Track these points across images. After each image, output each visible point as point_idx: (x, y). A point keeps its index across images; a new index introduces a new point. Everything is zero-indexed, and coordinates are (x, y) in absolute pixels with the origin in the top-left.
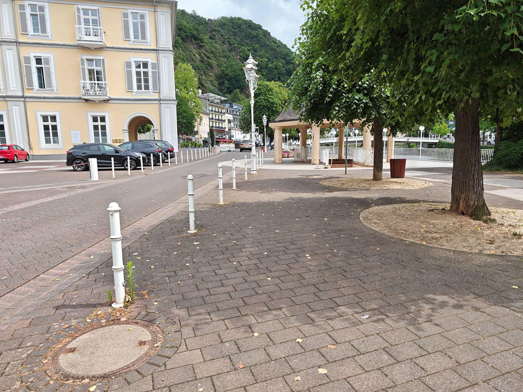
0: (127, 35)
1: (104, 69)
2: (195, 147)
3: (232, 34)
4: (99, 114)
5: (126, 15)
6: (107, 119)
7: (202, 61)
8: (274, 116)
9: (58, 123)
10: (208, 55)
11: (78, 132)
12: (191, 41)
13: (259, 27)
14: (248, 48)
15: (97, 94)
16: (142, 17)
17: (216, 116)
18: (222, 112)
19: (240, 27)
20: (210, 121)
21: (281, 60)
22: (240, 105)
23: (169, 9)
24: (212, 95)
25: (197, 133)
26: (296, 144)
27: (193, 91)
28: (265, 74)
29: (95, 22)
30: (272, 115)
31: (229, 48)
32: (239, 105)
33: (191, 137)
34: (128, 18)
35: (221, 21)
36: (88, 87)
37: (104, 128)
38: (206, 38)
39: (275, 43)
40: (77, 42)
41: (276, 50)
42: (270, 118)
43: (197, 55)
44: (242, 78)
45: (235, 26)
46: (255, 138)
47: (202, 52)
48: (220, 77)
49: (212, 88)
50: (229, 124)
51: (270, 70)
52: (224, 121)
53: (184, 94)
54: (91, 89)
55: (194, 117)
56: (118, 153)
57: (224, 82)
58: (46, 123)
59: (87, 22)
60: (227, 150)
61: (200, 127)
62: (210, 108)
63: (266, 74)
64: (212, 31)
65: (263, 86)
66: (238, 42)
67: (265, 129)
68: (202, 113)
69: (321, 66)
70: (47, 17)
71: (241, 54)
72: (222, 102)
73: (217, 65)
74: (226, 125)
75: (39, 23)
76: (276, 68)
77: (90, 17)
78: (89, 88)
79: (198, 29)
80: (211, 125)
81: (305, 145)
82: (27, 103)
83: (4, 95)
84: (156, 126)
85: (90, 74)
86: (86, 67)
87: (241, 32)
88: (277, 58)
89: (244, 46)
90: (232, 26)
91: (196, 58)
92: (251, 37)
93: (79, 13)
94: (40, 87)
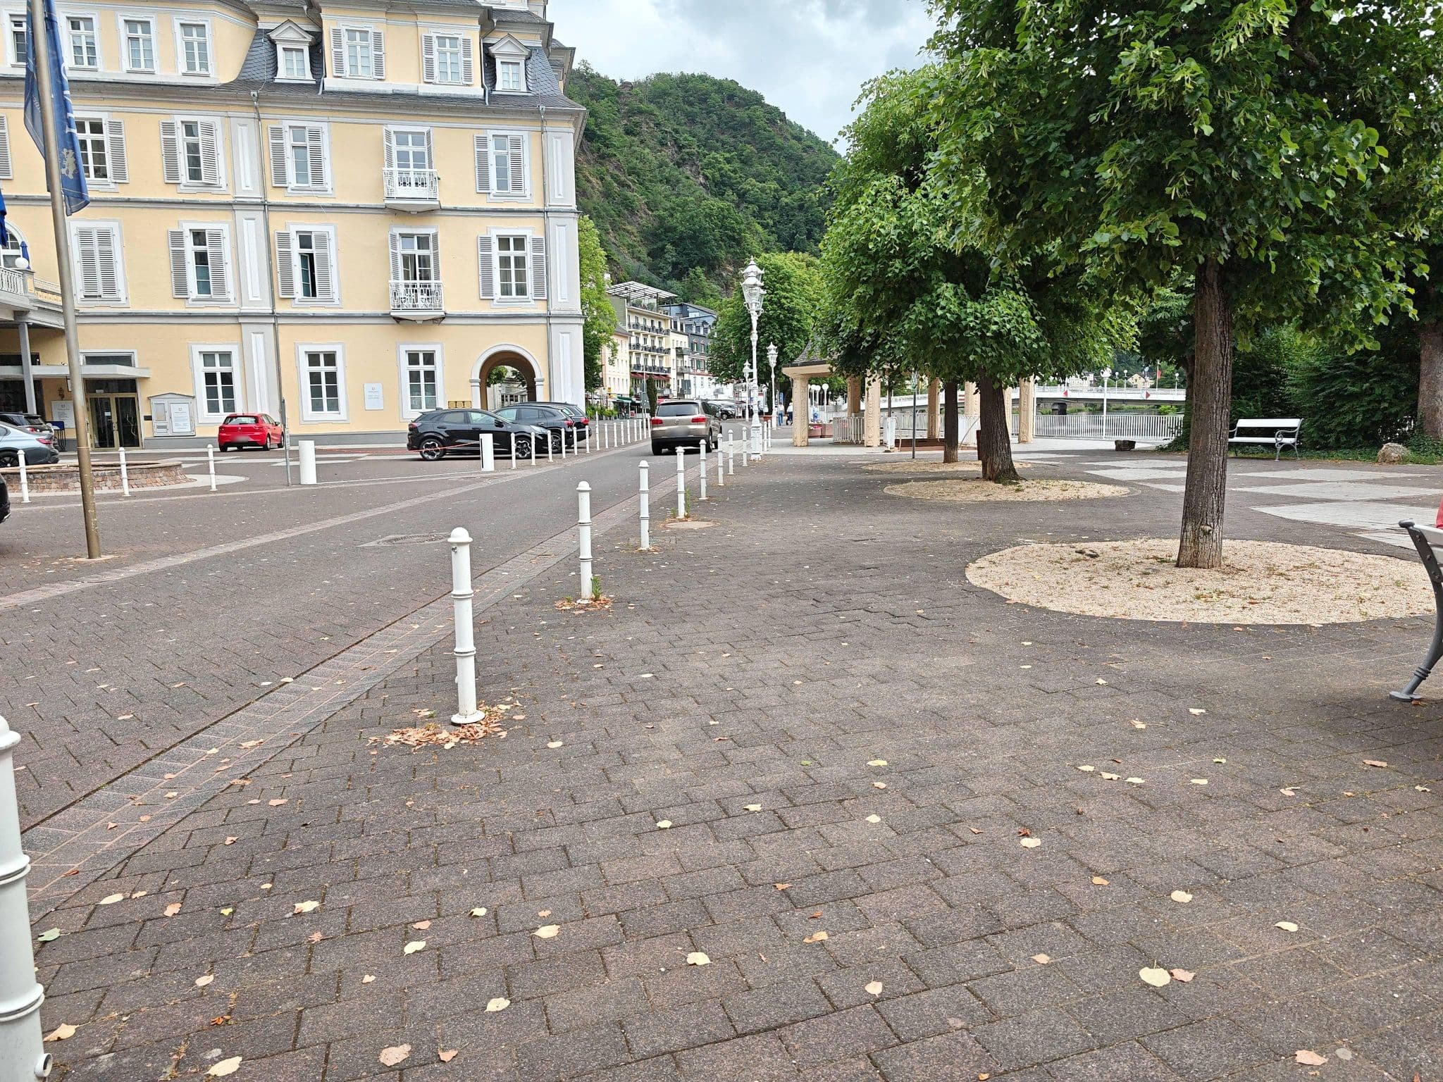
0: (484, 183)
1: (436, 255)
3: (683, 119)
4: (421, 347)
5: (482, 142)
6: (437, 359)
7: (607, 195)
8: (794, 341)
9: (340, 368)
10: (623, 178)
11: (378, 387)
13: (756, 99)
14: (727, 155)
15: (420, 307)
16: (516, 143)
17: (645, 340)
18: (661, 329)
19: (705, 101)
20: (631, 353)
21: (814, 186)
22: (707, 309)
23: (571, 125)
24: (635, 285)
25: (600, 383)
28: (771, 222)
29: (420, 159)
30: (789, 339)
31: (677, 157)
32: (703, 308)
34: (486, 146)
35: (654, 85)
36: (403, 292)
37: (430, 376)
38: (617, 133)
39: (799, 139)
40: (385, 201)
41: (801, 159)
42: (784, 347)
43: (594, 180)
44: (711, 237)
45: (691, 98)
47: (607, 170)
48: (655, 235)
49: (632, 264)
50: (680, 360)
51: (786, 212)
52: (667, 351)
54: (410, 296)
56: (502, 426)
57: (663, 248)
58: (315, 369)
59: (403, 158)
61: (612, 369)
62: (633, 321)
63: (774, 224)
64: (631, 113)
66: (699, 141)
67: (773, 376)
68: (615, 334)
70: (326, 153)
71: (708, 172)
72: (662, 302)
73: (647, 204)
74: (670, 361)
75: (309, 163)
76: (801, 207)
77: (410, 149)
78: (405, 295)
79: (596, 112)
80: (634, 362)
81: (857, 411)
82: (280, 328)
83: (236, 311)
84: (540, 373)
85: (406, 265)
86: (400, 251)
87: (708, 113)
88: (803, 180)
89: (717, 150)
90: (684, 97)
91: (593, 188)
92: (736, 127)
93: (389, 140)
94: (306, 293)
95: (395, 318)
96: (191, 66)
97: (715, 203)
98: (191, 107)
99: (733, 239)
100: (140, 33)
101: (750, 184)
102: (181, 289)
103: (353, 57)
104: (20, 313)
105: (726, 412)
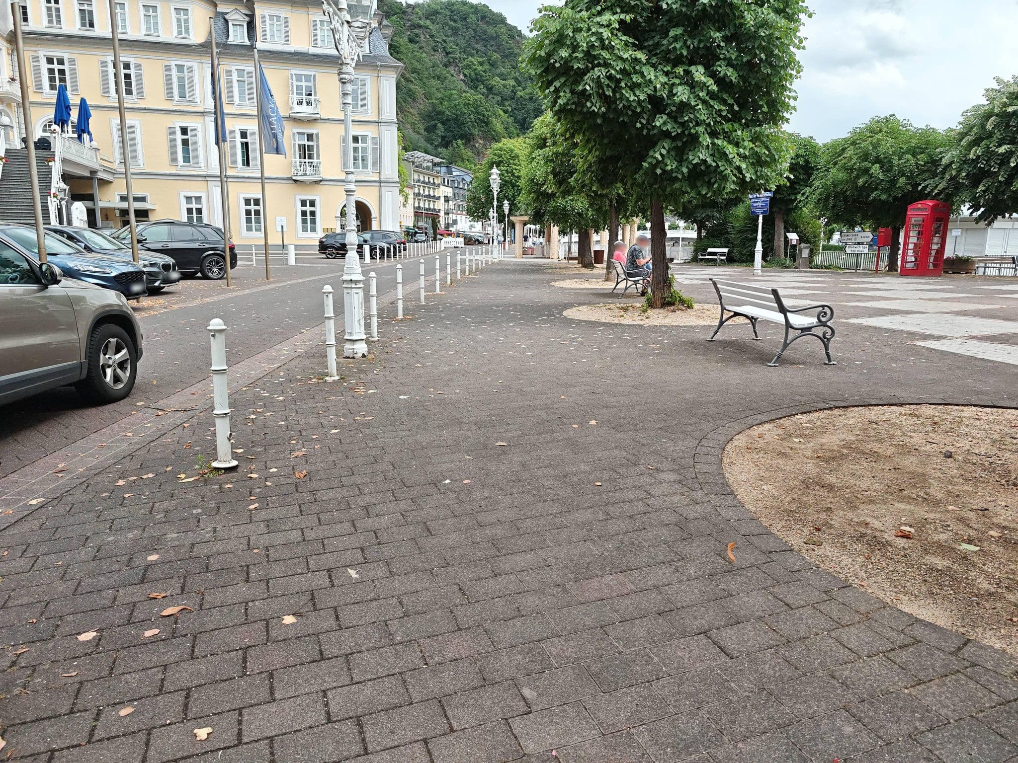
1: (318, 146)
3: (449, 32)
4: (308, 197)
6: (317, 204)
9: (262, 208)
10: (408, 76)
11: (284, 219)
13: (501, 20)
14: (480, 59)
15: (308, 174)
16: (364, 83)
17: (424, 191)
18: (434, 184)
19: (465, 19)
20: (414, 199)
22: (466, 170)
23: (394, 73)
24: (419, 154)
28: (510, 109)
29: (308, 89)
31: (445, 60)
32: (462, 169)
35: (429, 6)
36: (298, 166)
37: (313, 213)
40: (290, 114)
44: (468, 120)
45: (456, 17)
48: (429, 116)
49: (415, 136)
50: (447, 204)
51: (521, 102)
52: (439, 198)
54: (301, 168)
57: (435, 125)
58: (248, 208)
59: (299, 89)
60: (453, 246)
62: (416, 177)
64: (414, 26)
65: (505, 150)
66: (460, 49)
67: (507, 219)
71: (467, 72)
72: (435, 166)
73: (424, 94)
74: (440, 205)
75: (247, 90)
76: (531, 99)
77: (304, 84)
80: (416, 205)
82: (229, 184)
83: (205, 173)
84: (374, 213)
85: (300, 150)
86: (297, 142)
87: (467, 28)
89: (472, 56)
90: (450, 16)
92: (486, 39)
93: (292, 79)
94: (244, 165)
95: (294, 180)
96: (180, 32)
97: (470, 95)
98: (181, 56)
99: (483, 121)
100: (151, 13)
101: (496, 81)
102: (174, 159)
103: (272, 30)
104: (94, 172)
105: (478, 240)
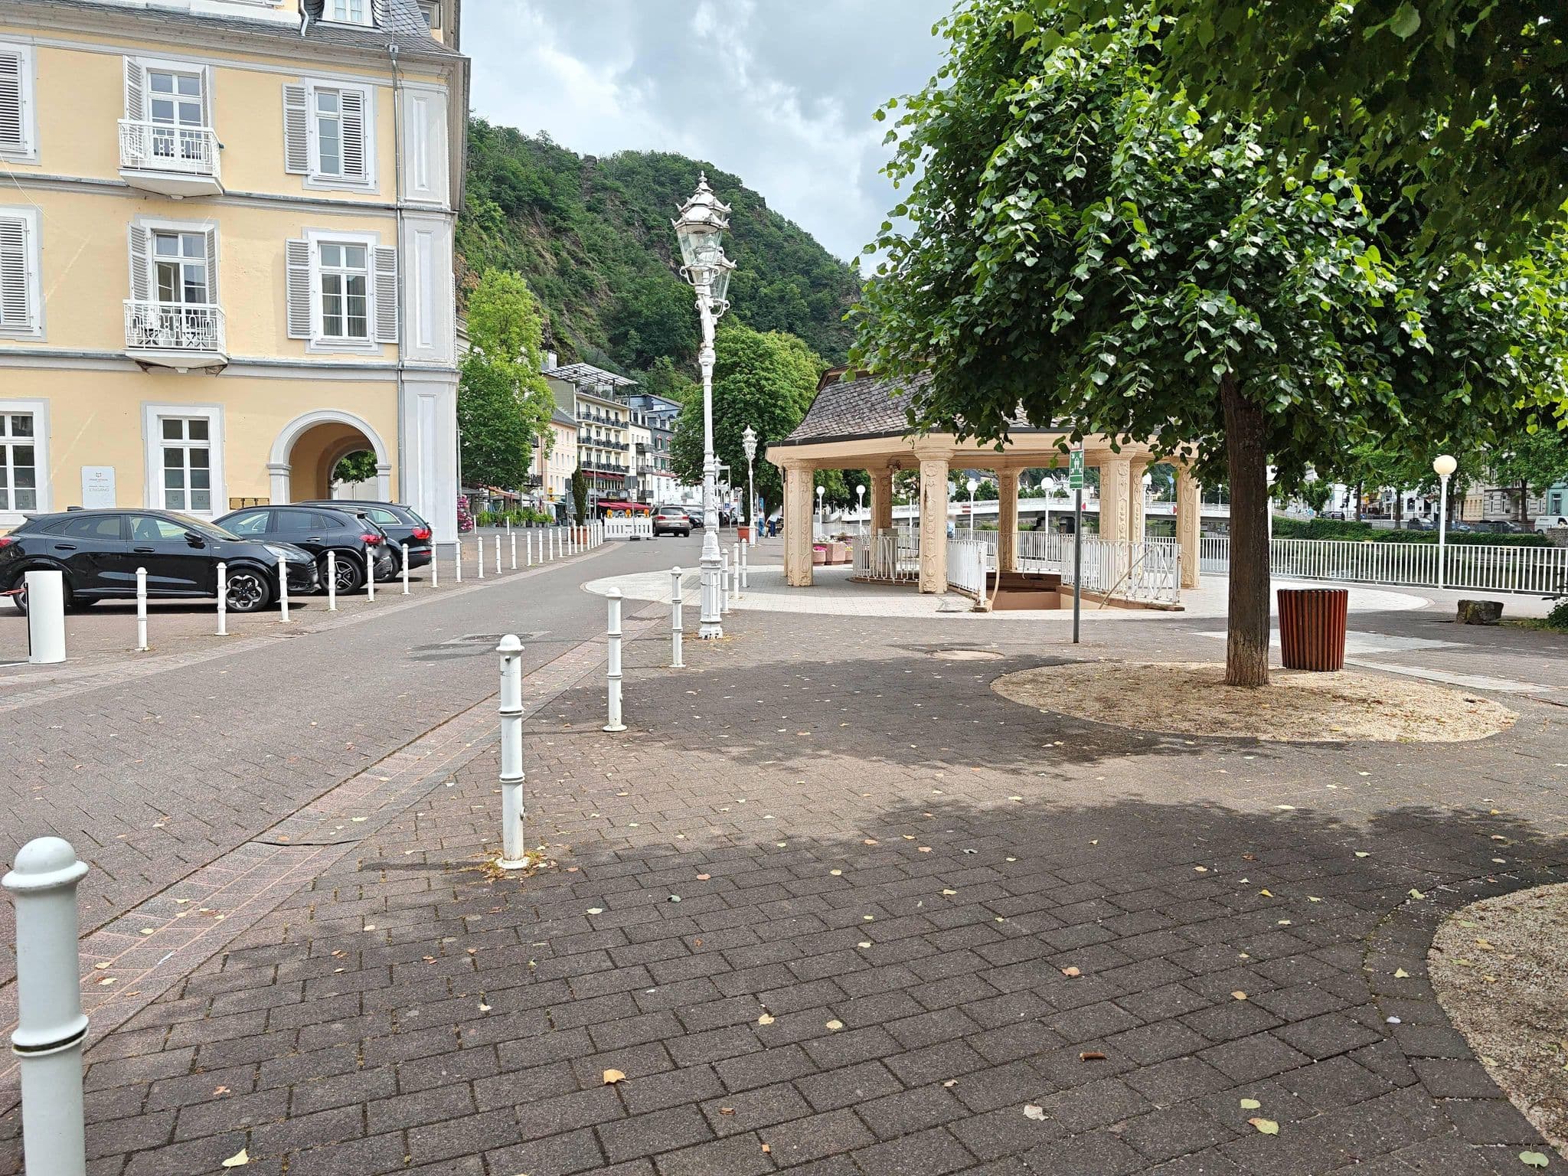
0: (297, 159)
1: (212, 265)
2: (529, 525)
3: (652, 198)
4: (186, 412)
5: (296, 96)
6: (213, 429)
7: (562, 272)
8: (778, 434)
9: (38, 440)
10: (581, 255)
11: (108, 472)
12: (532, 214)
13: (734, 183)
15: (184, 346)
16: (352, 103)
17: (598, 433)
18: (617, 421)
19: (677, 181)
20: (580, 447)
21: (795, 276)
22: (674, 402)
23: (443, 82)
24: (588, 369)
25: (538, 481)
26: (840, 518)
27: (529, 355)
28: (749, 314)
29: (190, 114)
30: (771, 430)
31: (645, 238)
32: (671, 401)
33: (516, 495)
34: (302, 102)
35: (621, 163)
36: (153, 321)
37: (201, 458)
38: (576, 208)
39: (780, 228)
40: (122, 173)
41: (782, 247)
42: (765, 439)
43: (547, 255)
44: (681, 324)
45: (662, 179)
46: (718, 499)
47: (564, 246)
48: (617, 319)
49: (590, 350)
50: (641, 458)
51: (765, 303)
52: (626, 447)
53: (497, 362)
54: (162, 326)
55: (527, 432)
56: (202, 546)
57: (626, 333)
59: (162, 110)
60: (629, 535)
61: (549, 464)
62: (583, 409)
63: (753, 315)
64: (595, 189)
65: (743, 342)
67: (751, 473)
68: (556, 422)
69: (1021, 174)
72: (619, 391)
73: (608, 284)
74: (629, 460)
76: (782, 299)
77: (176, 98)
78: (156, 325)
79: (553, 181)
80: (584, 458)
81: (885, 524)
84: (383, 455)
85: (161, 279)
86: (152, 255)
87: (680, 195)
88: (784, 270)
90: (654, 177)
91: (546, 263)
93: (137, 79)
95: (139, 362)
